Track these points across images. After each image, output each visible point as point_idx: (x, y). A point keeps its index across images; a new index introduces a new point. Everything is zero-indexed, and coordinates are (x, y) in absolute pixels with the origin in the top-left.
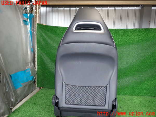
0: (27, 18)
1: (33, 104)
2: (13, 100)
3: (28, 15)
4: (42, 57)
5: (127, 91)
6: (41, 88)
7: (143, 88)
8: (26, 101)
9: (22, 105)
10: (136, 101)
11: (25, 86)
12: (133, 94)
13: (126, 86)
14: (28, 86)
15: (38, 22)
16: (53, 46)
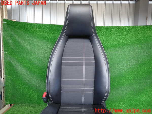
6: (12, 104)
15: (5, 18)
16: (27, 49)
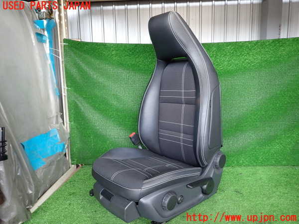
0: (43, 30)
1: (71, 195)
2: (30, 192)
3: (45, 22)
4: (77, 105)
5: (243, 158)
7: (272, 151)
8: (57, 191)
9: (49, 199)
10: (262, 176)
11: (50, 164)
12: (255, 164)
13: (241, 149)
14: (56, 163)
15: (65, 37)
16: (99, 83)
